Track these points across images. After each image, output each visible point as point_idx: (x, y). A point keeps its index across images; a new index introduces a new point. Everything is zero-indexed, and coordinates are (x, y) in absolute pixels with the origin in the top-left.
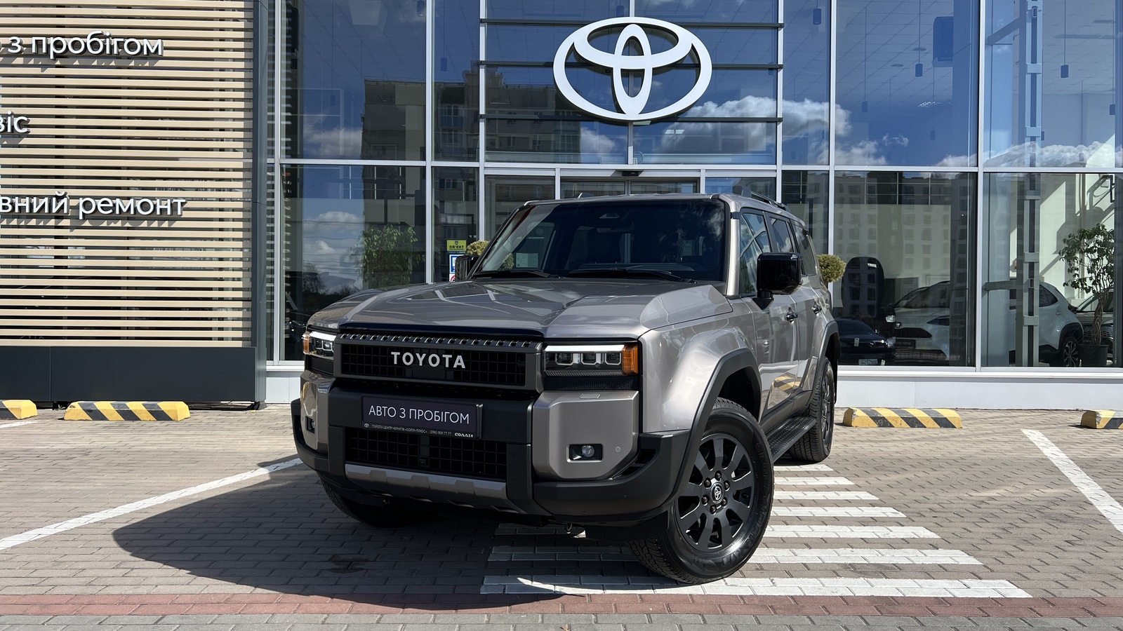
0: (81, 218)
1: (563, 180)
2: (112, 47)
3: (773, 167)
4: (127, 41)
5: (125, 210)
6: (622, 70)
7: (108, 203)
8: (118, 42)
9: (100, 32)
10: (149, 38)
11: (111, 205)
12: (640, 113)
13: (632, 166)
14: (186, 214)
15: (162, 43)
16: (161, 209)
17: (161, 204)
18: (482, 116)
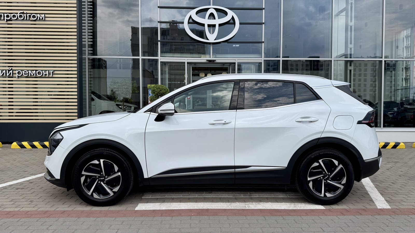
0: (17, 77)
1: (188, 63)
2: (27, 17)
3: (261, 59)
4: (32, 15)
5: (32, 74)
6: (208, 25)
7: (26, 72)
8: (29, 15)
9: (23, 12)
10: (40, 14)
11: (27, 73)
12: (215, 40)
13: (211, 59)
14: (55, 76)
15: (45, 15)
16: (45, 74)
17: (45, 72)
18: (159, 41)
